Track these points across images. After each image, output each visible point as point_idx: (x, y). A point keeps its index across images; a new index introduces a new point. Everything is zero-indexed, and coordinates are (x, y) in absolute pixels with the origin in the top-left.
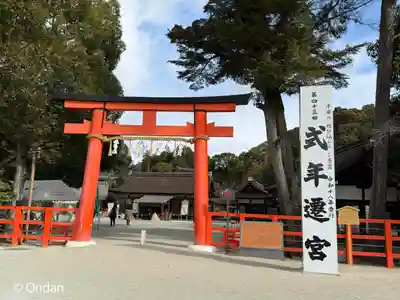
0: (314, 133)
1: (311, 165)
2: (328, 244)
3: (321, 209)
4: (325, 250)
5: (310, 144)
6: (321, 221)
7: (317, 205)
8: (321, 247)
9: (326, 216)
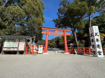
0: (96, 34)
1: (97, 39)
2: (101, 52)
3: (99, 46)
4: (101, 53)
5: (96, 35)
6: (100, 48)
7: (98, 46)
8: (100, 53)
9: (100, 47)
